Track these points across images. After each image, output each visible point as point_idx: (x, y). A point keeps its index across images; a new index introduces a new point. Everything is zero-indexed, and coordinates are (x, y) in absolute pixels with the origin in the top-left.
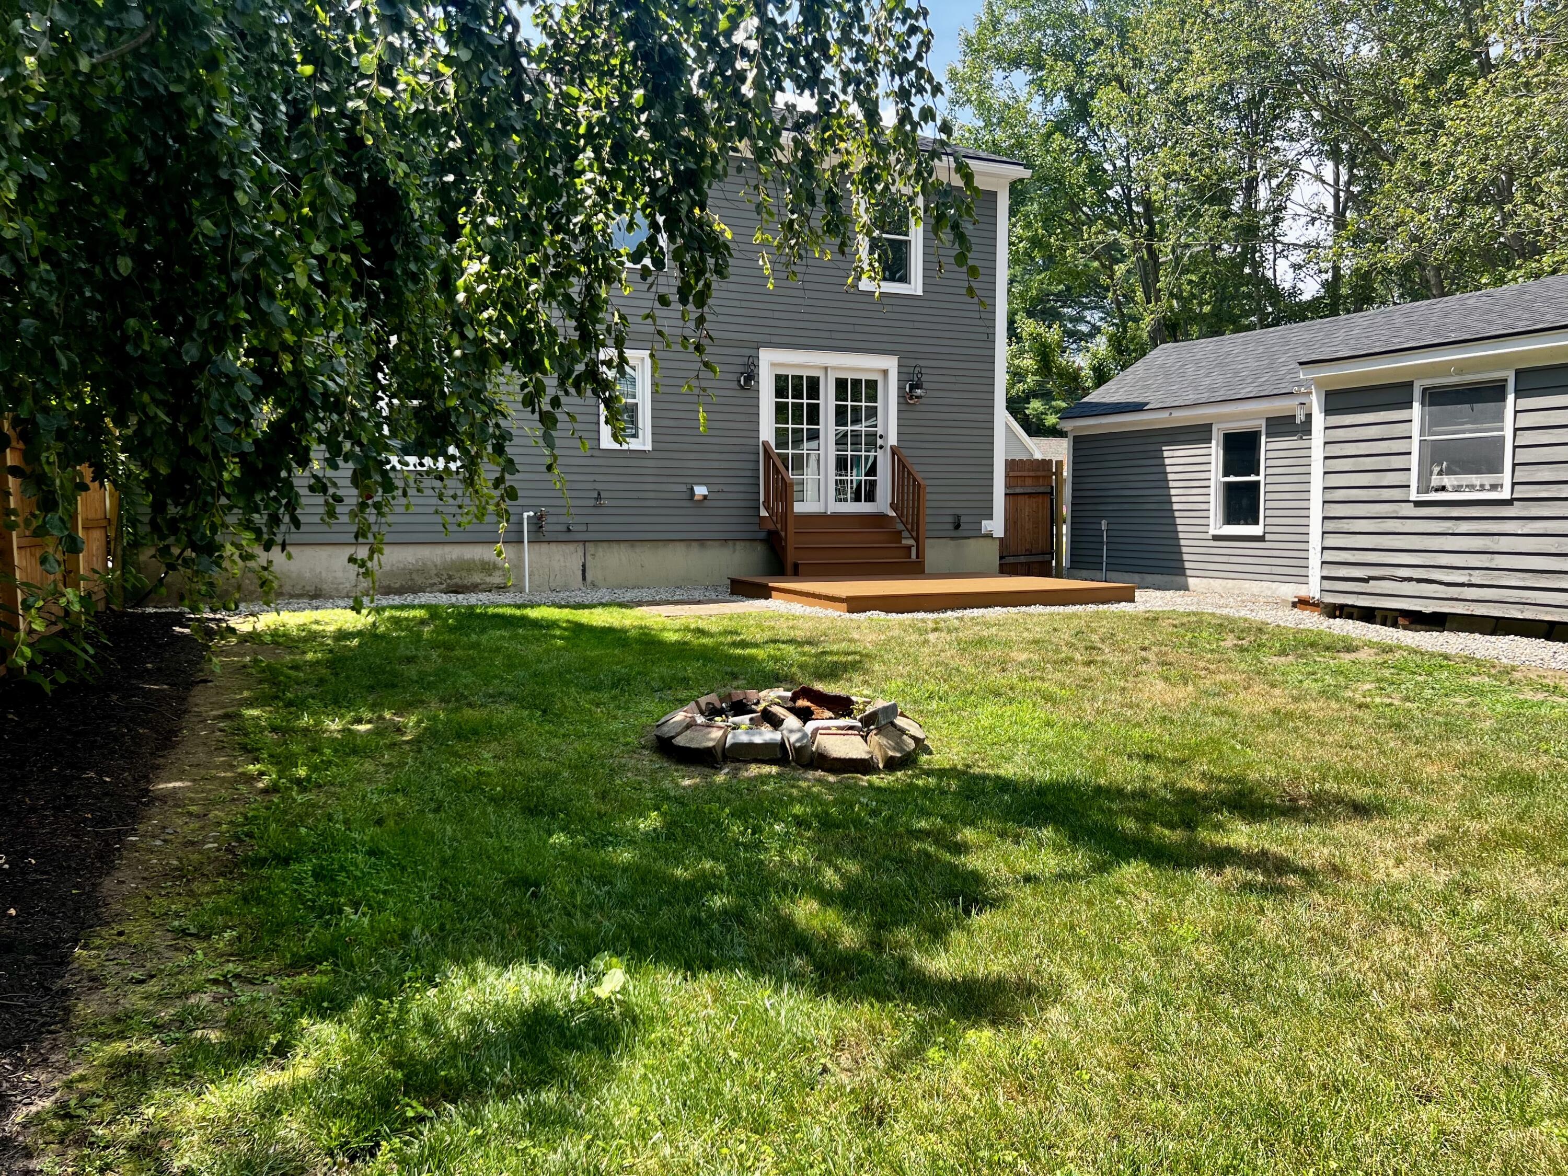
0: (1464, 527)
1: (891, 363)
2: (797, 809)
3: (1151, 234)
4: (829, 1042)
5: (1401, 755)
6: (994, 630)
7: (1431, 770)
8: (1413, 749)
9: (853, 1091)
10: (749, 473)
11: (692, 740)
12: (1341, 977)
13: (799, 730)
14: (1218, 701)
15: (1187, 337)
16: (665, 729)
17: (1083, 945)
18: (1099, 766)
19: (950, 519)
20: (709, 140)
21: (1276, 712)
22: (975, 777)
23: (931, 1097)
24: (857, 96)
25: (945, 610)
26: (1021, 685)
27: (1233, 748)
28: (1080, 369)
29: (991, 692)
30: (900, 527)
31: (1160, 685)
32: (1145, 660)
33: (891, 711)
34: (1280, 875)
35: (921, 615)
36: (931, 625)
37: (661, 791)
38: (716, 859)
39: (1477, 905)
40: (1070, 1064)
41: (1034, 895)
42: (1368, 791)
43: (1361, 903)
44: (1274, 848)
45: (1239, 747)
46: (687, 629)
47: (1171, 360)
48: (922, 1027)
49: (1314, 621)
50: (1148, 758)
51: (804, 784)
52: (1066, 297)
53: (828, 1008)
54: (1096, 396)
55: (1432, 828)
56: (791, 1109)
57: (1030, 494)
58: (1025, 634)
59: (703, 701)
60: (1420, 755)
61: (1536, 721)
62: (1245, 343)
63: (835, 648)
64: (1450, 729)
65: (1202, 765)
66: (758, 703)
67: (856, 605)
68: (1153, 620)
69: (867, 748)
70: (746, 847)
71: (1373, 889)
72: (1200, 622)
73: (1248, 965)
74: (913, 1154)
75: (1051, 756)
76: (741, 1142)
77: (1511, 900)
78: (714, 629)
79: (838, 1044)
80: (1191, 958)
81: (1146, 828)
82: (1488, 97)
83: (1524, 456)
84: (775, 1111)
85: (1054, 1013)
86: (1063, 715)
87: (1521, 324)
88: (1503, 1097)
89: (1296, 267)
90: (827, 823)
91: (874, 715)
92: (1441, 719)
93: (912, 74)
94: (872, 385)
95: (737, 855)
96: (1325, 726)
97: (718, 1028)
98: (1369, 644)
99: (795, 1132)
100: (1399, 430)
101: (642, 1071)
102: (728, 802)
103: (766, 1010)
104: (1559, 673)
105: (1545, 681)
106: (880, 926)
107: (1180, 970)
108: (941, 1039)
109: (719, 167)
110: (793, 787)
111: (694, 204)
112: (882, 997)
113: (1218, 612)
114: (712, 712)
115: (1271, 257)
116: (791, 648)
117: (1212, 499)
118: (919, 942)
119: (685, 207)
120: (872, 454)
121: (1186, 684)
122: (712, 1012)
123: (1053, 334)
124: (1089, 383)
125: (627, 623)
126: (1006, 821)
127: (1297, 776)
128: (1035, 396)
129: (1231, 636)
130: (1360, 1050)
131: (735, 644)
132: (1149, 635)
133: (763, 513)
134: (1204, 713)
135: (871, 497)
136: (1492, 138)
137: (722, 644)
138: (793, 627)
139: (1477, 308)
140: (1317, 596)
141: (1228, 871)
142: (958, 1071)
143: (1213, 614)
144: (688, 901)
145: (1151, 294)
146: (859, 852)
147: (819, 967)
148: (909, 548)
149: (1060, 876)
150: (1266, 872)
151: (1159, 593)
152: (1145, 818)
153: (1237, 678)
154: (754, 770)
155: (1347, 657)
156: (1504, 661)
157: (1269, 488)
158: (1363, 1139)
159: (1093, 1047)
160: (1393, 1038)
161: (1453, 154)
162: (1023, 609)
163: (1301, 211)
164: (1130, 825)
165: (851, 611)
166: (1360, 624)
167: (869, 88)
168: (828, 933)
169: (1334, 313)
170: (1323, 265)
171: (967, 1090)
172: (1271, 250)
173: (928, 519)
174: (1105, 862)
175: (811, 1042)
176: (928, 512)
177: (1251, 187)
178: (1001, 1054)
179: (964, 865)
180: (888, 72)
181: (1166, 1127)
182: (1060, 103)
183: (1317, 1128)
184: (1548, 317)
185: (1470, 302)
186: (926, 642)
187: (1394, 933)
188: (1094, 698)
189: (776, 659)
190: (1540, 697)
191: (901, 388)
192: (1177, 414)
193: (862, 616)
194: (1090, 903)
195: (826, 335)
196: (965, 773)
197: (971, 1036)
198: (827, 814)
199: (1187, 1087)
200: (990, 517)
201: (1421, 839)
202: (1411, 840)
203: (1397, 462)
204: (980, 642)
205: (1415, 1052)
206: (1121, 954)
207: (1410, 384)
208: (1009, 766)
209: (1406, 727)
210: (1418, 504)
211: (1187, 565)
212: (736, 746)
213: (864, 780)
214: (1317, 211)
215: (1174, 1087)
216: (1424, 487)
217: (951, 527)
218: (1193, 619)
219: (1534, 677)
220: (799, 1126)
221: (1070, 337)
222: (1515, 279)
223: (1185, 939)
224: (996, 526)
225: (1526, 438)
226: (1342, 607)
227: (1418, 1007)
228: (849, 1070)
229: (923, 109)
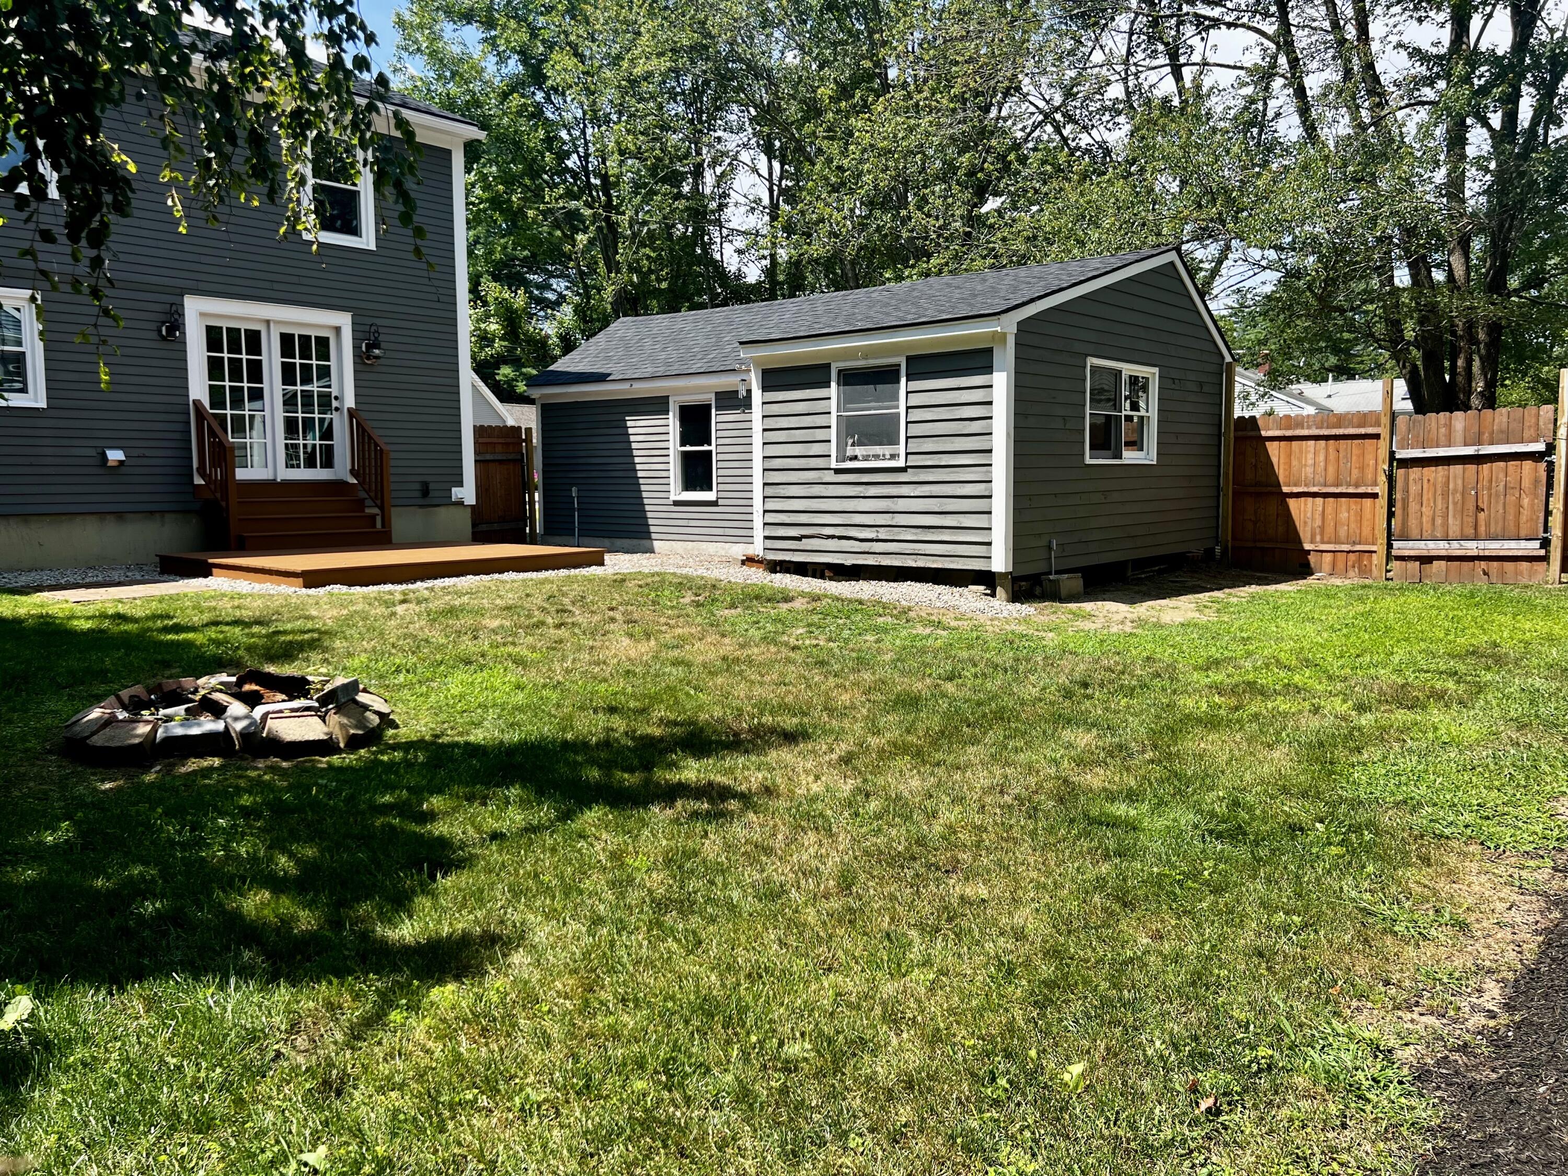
0: (872, 491)
1: (344, 320)
2: (246, 800)
3: (608, 206)
4: (283, 1027)
5: (823, 687)
6: (465, 599)
7: (845, 698)
8: (832, 682)
9: (307, 1070)
10: (177, 436)
11: (112, 738)
12: (767, 881)
13: (247, 717)
14: (676, 653)
15: (647, 311)
16: (77, 728)
17: (548, 891)
18: (567, 723)
19: (417, 486)
20: (101, 57)
21: (724, 659)
22: (443, 745)
23: (393, 1058)
24: (281, 32)
25: (413, 580)
26: (492, 652)
27: (687, 694)
28: (548, 337)
29: (462, 660)
30: (362, 494)
31: (626, 641)
32: (613, 620)
33: (352, 687)
34: (723, 801)
35: (389, 587)
36: (399, 597)
37: (73, 798)
38: (146, 863)
39: (874, 805)
40: (530, 999)
41: (500, 851)
42: (795, 720)
43: (787, 817)
44: (720, 779)
45: (692, 692)
46: (103, 616)
47: (630, 334)
48: (384, 994)
49: (758, 577)
50: (612, 710)
51: (253, 774)
52: (532, 263)
53: (283, 993)
54: (563, 365)
55: (843, 746)
56: (240, 1102)
57: (500, 462)
58: (498, 602)
59: (125, 694)
60: (837, 686)
61: (923, 651)
62: (695, 321)
63: (289, 626)
64: (862, 663)
65: (660, 712)
66: (196, 691)
67: (313, 579)
68: (620, 581)
69: (326, 729)
70: (184, 846)
71: (795, 804)
72: (663, 581)
73: (692, 885)
74: (373, 1115)
75: (519, 717)
76: (183, 1145)
77: (899, 797)
78: (139, 613)
79: (294, 1028)
80: (645, 886)
81: (609, 775)
82: (887, 114)
83: (915, 430)
84: (221, 1106)
85: (518, 958)
86: (533, 676)
87: (910, 317)
88: (886, 958)
89: (740, 252)
90: (279, 809)
91: (333, 692)
92: (854, 655)
93: (342, 18)
94: (323, 343)
95: (175, 857)
96: (764, 667)
97: (153, 1037)
98: (802, 594)
99: (244, 1123)
100: (820, 406)
101: (60, 1097)
102: (160, 802)
103: (210, 1007)
104: (942, 611)
105: (933, 618)
106: (341, 904)
107: (634, 896)
108: (404, 1001)
109: (115, 90)
110: (240, 777)
111: (82, 130)
112: (341, 972)
113: (679, 571)
114: (135, 706)
115: (718, 240)
116: (237, 630)
117: (671, 466)
118: (381, 914)
119: (71, 132)
120: (328, 416)
121: (648, 639)
122: (144, 1022)
123: (520, 300)
124: (557, 352)
125: (22, 611)
126: (474, 784)
127: (740, 712)
128: (506, 363)
129: (690, 593)
130: (780, 940)
131: (166, 630)
132: (617, 596)
133: (198, 481)
134: (663, 664)
135: (328, 463)
136: (890, 152)
137: (150, 629)
138: (238, 607)
139: (878, 301)
140: (761, 554)
141: (679, 804)
142: (420, 1028)
143: (674, 574)
144: (112, 913)
145: (612, 265)
146: (314, 835)
147: (271, 956)
148: (373, 517)
149: (526, 830)
150: (711, 801)
151: (627, 556)
152: (607, 766)
153: (693, 631)
154: (193, 765)
155: (785, 606)
156: (904, 603)
157: (721, 457)
158: (778, 1012)
159: (553, 981)
160: (804, 925)
161: (861, 161)
162: (496, 576)
163: (742, 200)
164: (594, 774)
165: (307, 586)
166: (795, 577)
167: (294, 26)
168: (282, 920)
169: (773, 297)
170: (762, 252)
171: (430, 1044)
172: (717, 234)
173: (393, 486)
174: (569, 811)
175: (262, 1030)
176: (393, 479)
177: (698, 173)
178: (464, 1004)
179: (430, 832)
180: (316, 12)
181: (616, 1036)
182: (514, 66)
183: (743, 1010)
184: (929, 312)
185: (873, 295)
186: (394, 614)
187: (812, 837)
188: (564, 659)
189: (217, 643)
190: (928, 631)
191: (356, 347)
192: (637, 385)
193: (321, 591)
194: (553, 850)
195: (267, 285)
196: (433, 743)
197: (435, 993)
198: (280, 800)
199: (636, 1000)
200: (460, 484)
201: (834, 756)
202: (827, 758)
203: (820, 434)
204: (452, 612)
205: (821, 934)
206: (581, 893)
207: (828, 366)
208: (479, 731)
209: (828, 663)
210: (838, 471)
211: (652, 529)
212: (171, 741)
213: (323, 762)
214: (755, 202)
215: (624, 1000)
216: (842, 458)
217: (418, 494)
218: (657, 579)
219: (924, 615)
220: (249, 1115)
221: (537, 304)
222: (910, 276)
223: (639, 870)
224: (467, 493)
225: (916, 415)
226: (782, 563)
227: (826, 896)
228: (306, 1051)
229: (356, 57)
